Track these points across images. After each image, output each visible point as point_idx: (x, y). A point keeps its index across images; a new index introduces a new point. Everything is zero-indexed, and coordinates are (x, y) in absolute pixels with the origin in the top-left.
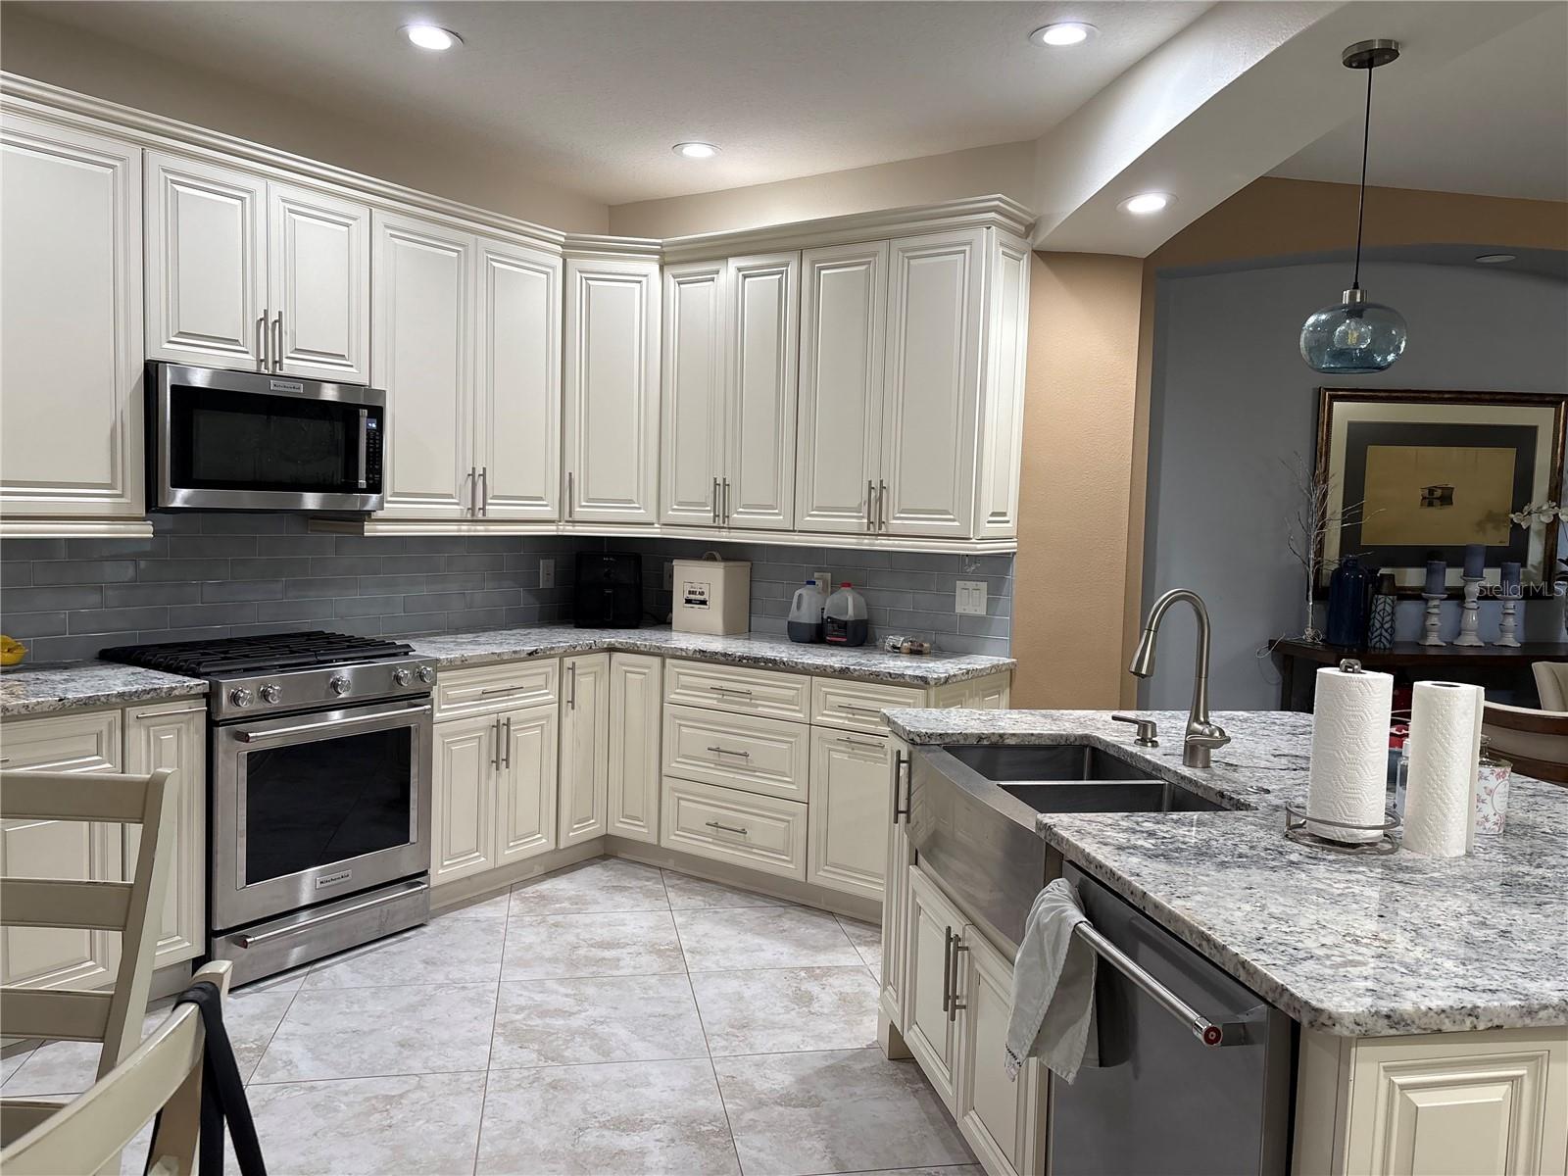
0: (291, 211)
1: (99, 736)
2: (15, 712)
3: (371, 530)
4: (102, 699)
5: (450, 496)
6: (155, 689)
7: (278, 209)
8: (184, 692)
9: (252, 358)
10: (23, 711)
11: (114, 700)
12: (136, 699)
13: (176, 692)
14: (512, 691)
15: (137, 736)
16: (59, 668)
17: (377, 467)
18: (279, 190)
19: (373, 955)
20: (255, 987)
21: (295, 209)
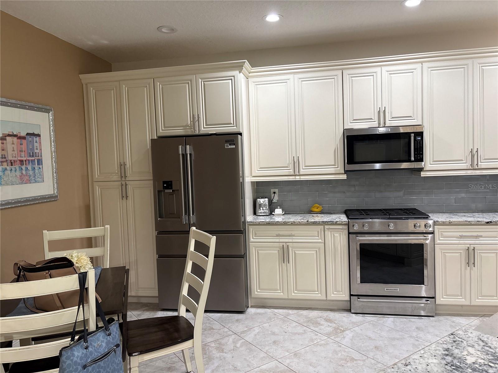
0: (390, 74)
1: (318, 232)
2: (297, 223)
3: (423, 174)
4: (318, 222)
5: (462, 160)
6: (332, 221)
7: (385, 75)
8: (341, 223)
9: (377, 123)
10: (298, 223)
11: (321, 223)
12: (327, 223)
13: (338, 223)
14: (478, 237)
15: (328, 233)
16: (327, 213)
17: (421, 153)
18: (385, 69)
19: (405, 319)
20: (363, 315)
21: (391, 73)
